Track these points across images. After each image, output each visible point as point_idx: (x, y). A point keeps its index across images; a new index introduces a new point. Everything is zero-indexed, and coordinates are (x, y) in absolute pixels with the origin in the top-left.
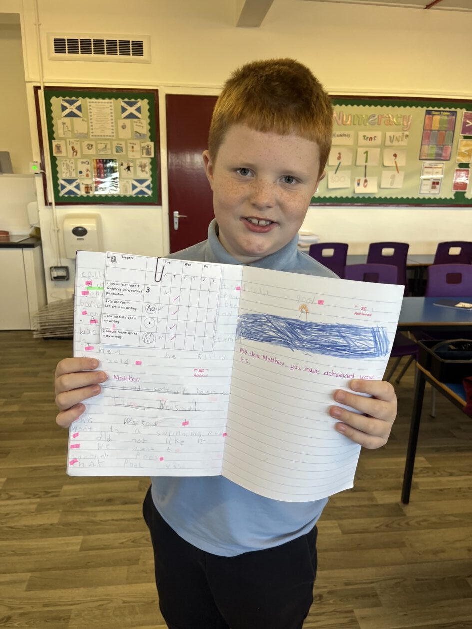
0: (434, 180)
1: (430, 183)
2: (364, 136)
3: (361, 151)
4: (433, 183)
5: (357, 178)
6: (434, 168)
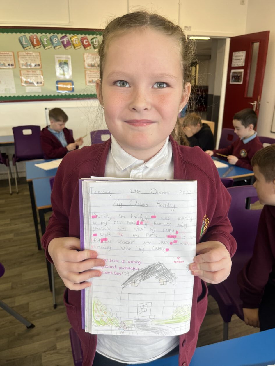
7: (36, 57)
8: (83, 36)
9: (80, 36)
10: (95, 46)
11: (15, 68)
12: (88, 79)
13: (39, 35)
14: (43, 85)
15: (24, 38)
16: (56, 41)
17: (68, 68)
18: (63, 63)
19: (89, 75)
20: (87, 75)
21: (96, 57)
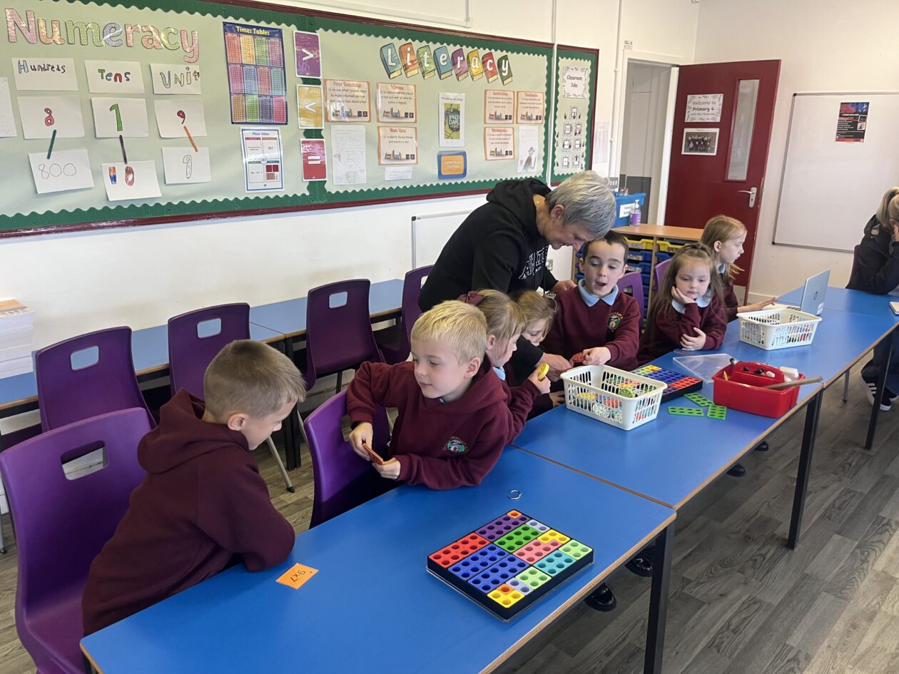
0: (268, 162)
1: (262, 168)
2: (102, 71)
3: (101, 105)
4: (269, 169)
5: (106, 166)
6: (263, 139)
7: (408, 96)
8: (487, 51)
9: (483, 52)
10: (503, 74)
11: (370, 121)
12: (490, 148)
13: (417, 44)
14: (417, 163)
15: (390, 50)
16: (444, 61)
17: (459, 122)
18: (452, 112)
19: (492, 137)
20: (487, 138)
21: (503, 98)
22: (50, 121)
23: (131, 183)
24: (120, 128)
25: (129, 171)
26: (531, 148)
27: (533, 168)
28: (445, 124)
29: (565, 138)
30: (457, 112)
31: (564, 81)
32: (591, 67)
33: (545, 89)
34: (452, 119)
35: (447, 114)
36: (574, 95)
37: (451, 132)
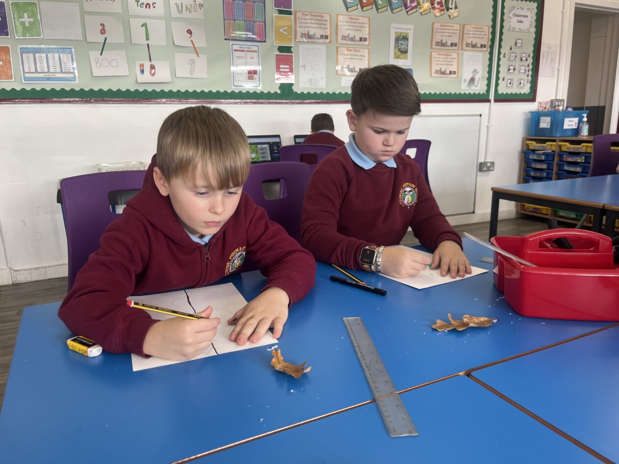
1: (245, 73)
2: (137, 1)
3: (136, 24)
4: (250, 73)
5: (138, 63)
6: (247, 51)
7: (364, 25)
11: (330, 42)
12: (435, 67)
17: (407, 47)
18: (402, 39)
19: (437, 59)
20: (433, 60)
21: (449, 29)
22: (103, 31)
23: (153, 75)
24: (147, 39)
25: (152, 67)
26: (475, 70)
27: (476, 86)
28: (395, 47)
29: (510, 63)
30: (405, 38)
31: (510, 18)
32: (537, 8)
33: (491, 23)
34: (401, 44)
35: (397, 40)
36: (519, 29)
37: (400, 54)
